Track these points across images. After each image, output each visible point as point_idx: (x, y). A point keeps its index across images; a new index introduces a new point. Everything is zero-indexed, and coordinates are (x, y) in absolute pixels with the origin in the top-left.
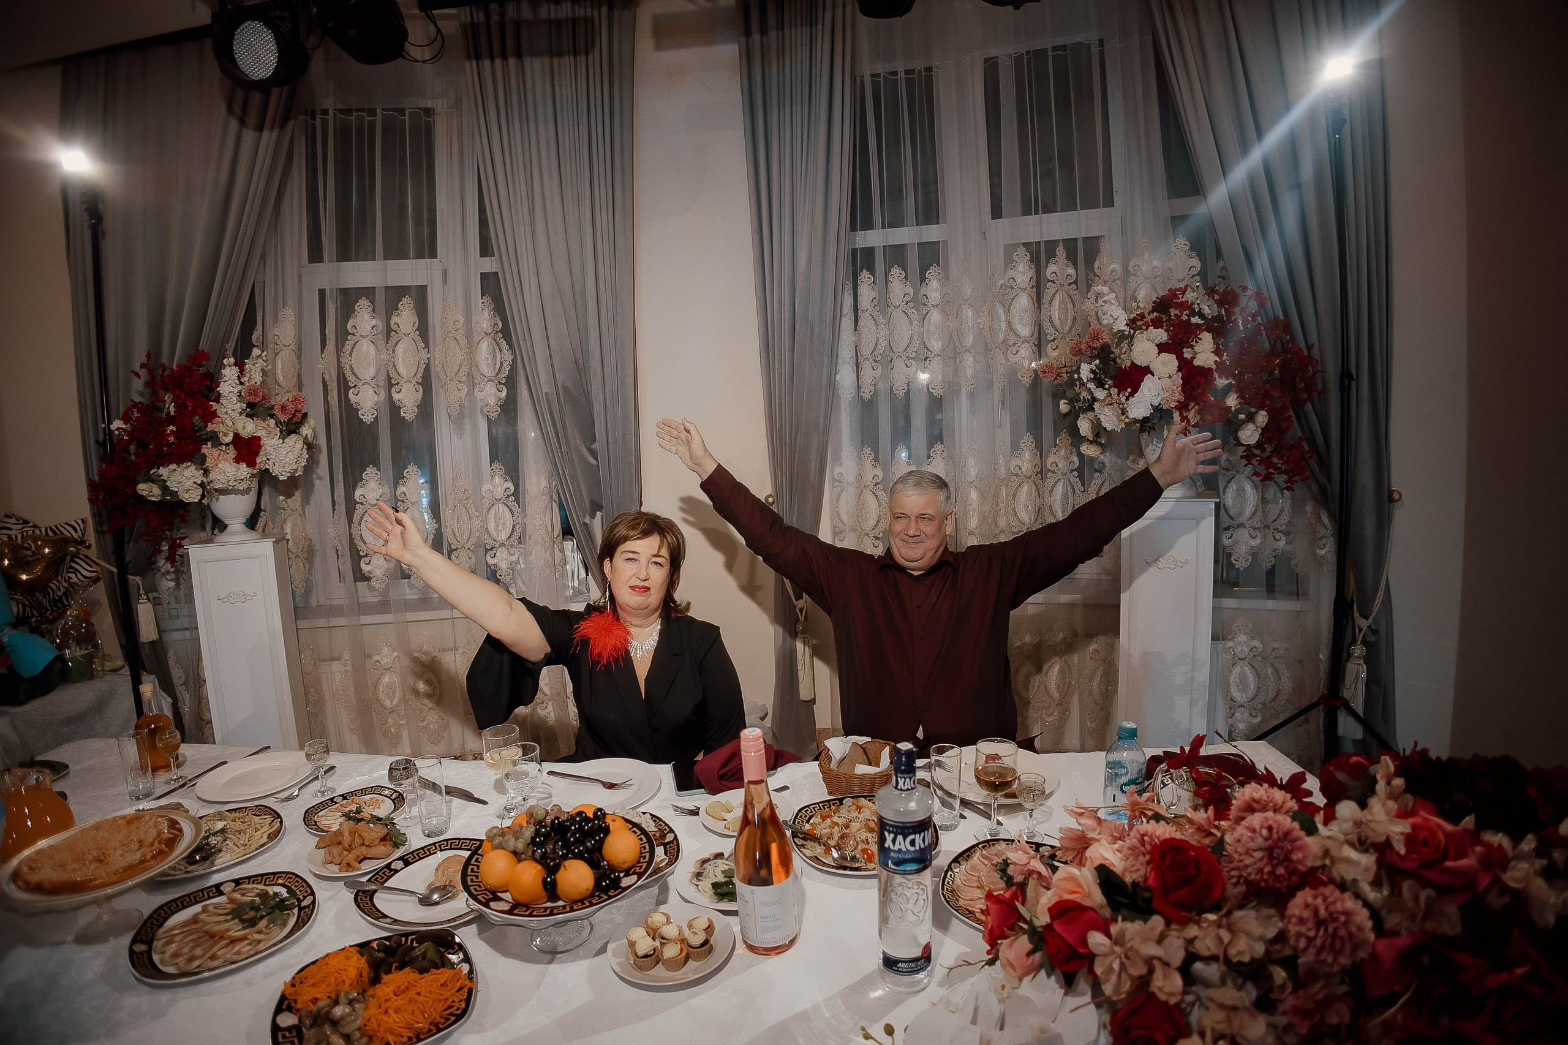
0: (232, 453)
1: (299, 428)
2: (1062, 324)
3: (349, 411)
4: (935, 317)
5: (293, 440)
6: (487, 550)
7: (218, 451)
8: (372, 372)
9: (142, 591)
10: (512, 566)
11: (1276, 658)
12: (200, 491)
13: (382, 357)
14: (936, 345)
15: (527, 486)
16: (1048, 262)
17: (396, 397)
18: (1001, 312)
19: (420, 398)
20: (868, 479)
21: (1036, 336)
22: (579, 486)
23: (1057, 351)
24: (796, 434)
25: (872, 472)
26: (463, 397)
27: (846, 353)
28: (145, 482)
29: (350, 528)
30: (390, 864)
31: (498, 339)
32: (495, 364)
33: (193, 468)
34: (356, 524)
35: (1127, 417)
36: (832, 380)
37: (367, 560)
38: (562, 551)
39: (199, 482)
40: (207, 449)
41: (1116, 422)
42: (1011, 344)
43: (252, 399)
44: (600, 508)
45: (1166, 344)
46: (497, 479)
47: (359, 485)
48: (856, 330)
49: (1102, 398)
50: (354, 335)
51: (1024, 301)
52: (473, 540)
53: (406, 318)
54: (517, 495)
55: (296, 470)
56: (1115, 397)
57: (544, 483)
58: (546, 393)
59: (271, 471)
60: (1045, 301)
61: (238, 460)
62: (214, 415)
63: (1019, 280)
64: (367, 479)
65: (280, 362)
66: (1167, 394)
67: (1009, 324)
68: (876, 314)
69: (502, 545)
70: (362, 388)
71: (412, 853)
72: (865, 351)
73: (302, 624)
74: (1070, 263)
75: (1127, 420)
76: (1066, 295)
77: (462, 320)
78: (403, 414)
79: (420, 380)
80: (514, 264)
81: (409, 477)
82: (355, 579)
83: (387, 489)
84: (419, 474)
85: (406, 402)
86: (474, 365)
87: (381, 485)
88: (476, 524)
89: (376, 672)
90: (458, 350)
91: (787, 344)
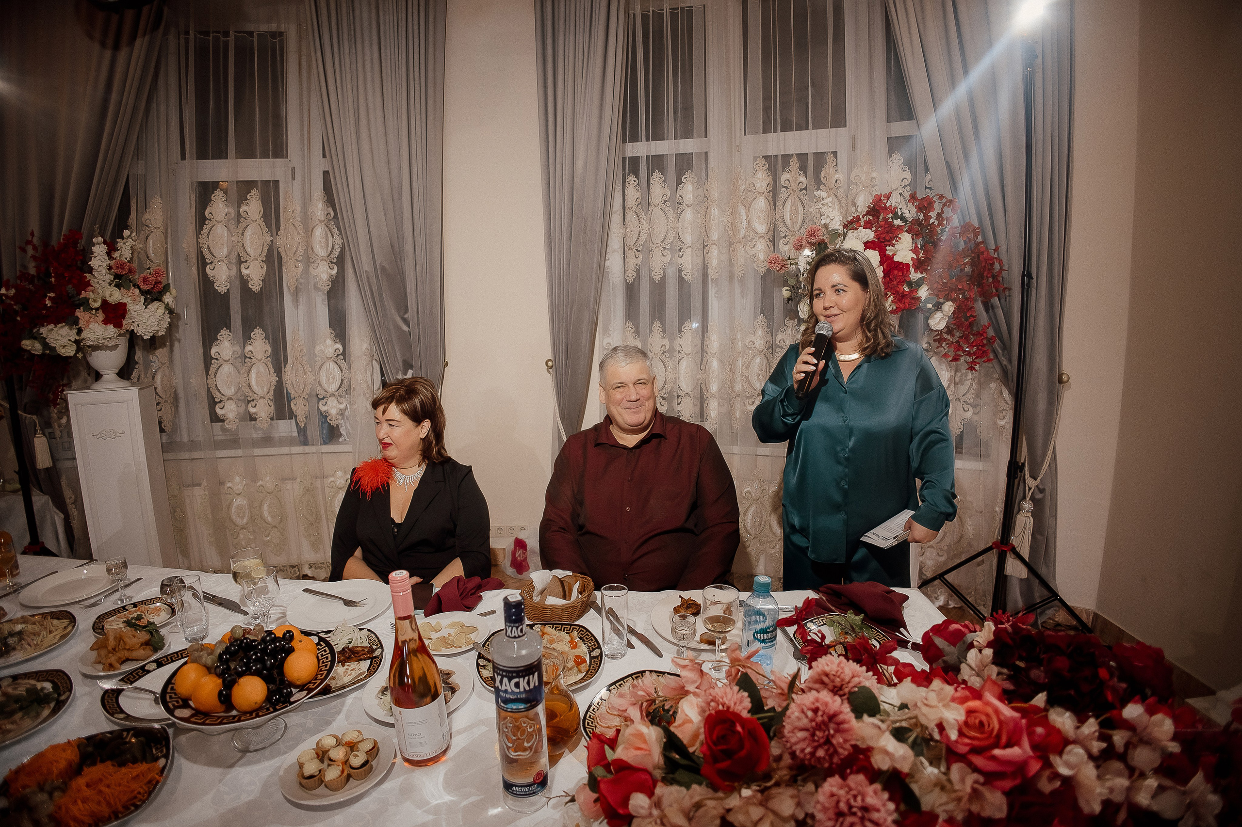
0: (101, 316)
1: (162, 296)
2: (793, 223)
3: (206, 284)
4: (688, 214)
5: (156, 306)
6: (319, 400)
7: (90, 315)
8: (225, 251)
9: (38, 428)
10: (341, 413)
12: (75, 347)
13: (233, 239)
14: (689, 238)
15: (352, 347)
16: (783, 171)
17: (245, 272)
18: (743, 211)
19: (264, 274)
21: (771, 233)
22: (393, 349)
23: (788, 246)
24: (571, 310)
26: (300, 273)
27: (615, 242)
28: (29, 339)
29: (207, 379)
30: (145, 665)
31: (330, 226)
32: (327, 247)
33: (67, 327)
34: (212, 376)
36: (603, 265)
37: (221, 405)
39: (73, 340)
40: (79, 313)
42: (749, 239)
43: (119, 272)
44: (411, 367)
45: (873, 242)
46: (329, 342)
47: (215, 344)
48: (623, 224)
50: (210, 220)
51: (761, 204)
52: (307, 391)
53: (253, 207)
54: (345, 354)
55: (158, 331)
57: (365, 345)
58: (366, 271)
59: (135, 331)
60: (779, 204)
61: (106, 322)
62: (88, 284)
63: (758, 185)
64: (222, 339)
65: (151, 242)
67: (749, 223)
68: (639, 211)
69: (332, 395)
70: (217, 265)
71: (166, 657)
72: (630, 242)
73: (170, 456)
74: (801, 173)
76: (797, 199)
77: (299, 209)
78: (251, 287)
79: (264, 259)
80: (342, 164)
81: (255, 338)
82: (212, 421)
83: (237, 348)
84: (264, 336)
85: (253, 276)
86: (309, 247)
87: (233, 344)
88: (310, 378)
89: (229, 496)
90: (296, 234)
91: (565, 235)
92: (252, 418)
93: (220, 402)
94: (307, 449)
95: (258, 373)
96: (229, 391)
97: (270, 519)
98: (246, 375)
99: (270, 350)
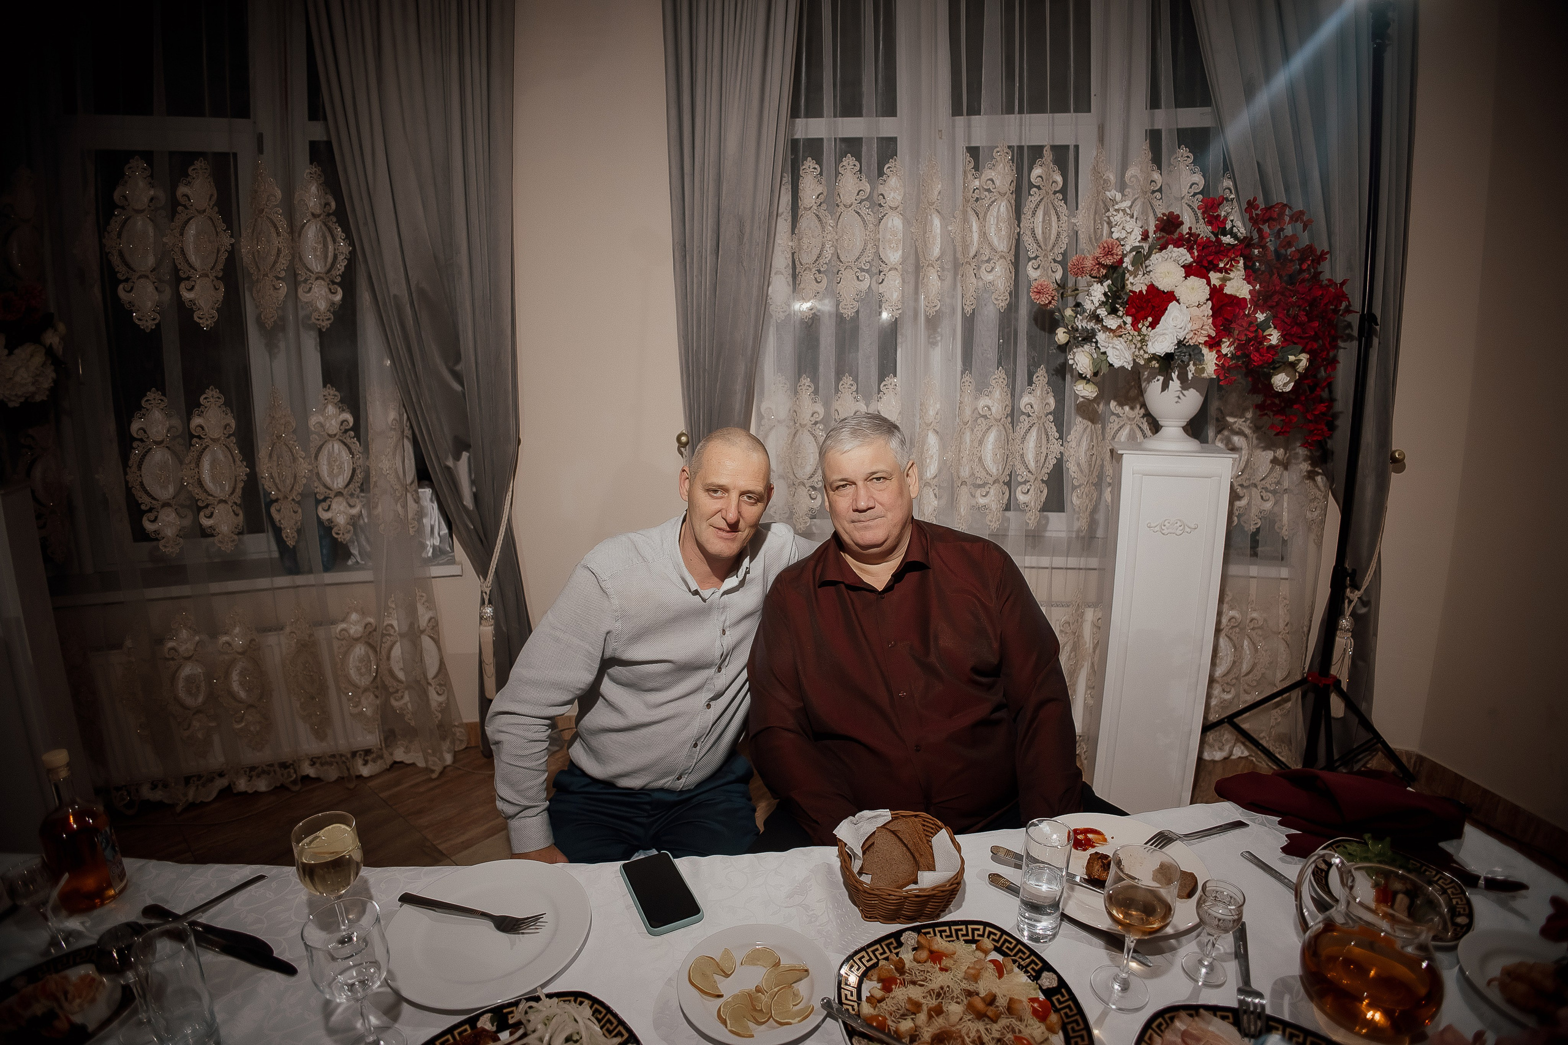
1: (40, 333)
2: (1045, 239)
3: (118, 314)
4: (895, 222)
5: (28, 351)
6: (318, 502)
8: (151, 261)
10: (354, 521)
11: (1253, 629)
13: (165, 240)
14: (894, 257)
15: (371, 418)
16: (1032, 165)
17: (187, 295)
18: (974, 221)
19: (221, 299)
20: (806, 417)
21: (1013, 252)
23: (1039, 271)
25: (810, 408)
26: (282, 298)
27: (783, 259)
29: (126, 474)
31: (330, 224)
32: (326, 257)
34: (135, 468)
35: (1146, 352)
36: (765, 292)
37: (152, 516)
38: (417, 501)
41: (1130, 359)
42: (985, 259)
44: (467, 447)
45: (1191, 264)
46: (331, 409)
47: (137, 415)
48: (793, 232)
49: (1114, 327)
50: (123, 208)
51: (1002, 209)
52: (299, 488)
53: (199, 188)
54: (357, 429)
56: (1129, 326)
57: (392, 415)
58: (395, 296)
60: (1027, 209)
63: (997, 183)
64: (149, 407)
66: (1196, 327)
67: (984, 235)
68: (821, 214)
69: (339, 494)
70: (137, 283)
72: (807, 259)
74: (1056, 168)
75: (1146, 356)
76: (1050, 206)
77: (279, 194)
78: (197, 320)
79: (220, 275)
80: (352, 121)
81: (207, 404)
82: (136, 540)
83: (176, 422)
84: (222, 401)
85: (201, 303)
86: (296, 256)
87: (169, 416)
88: (304, 468)
89: (171, 662)
90: (275, 235)
91: (709, 245)
92: (206, 533)
93: (151, 510)
94: (300, 580)
95: (214, 463)
96: (166, 493)
97: (243, 695)
98: (193, 465)
99: (233, 424)
